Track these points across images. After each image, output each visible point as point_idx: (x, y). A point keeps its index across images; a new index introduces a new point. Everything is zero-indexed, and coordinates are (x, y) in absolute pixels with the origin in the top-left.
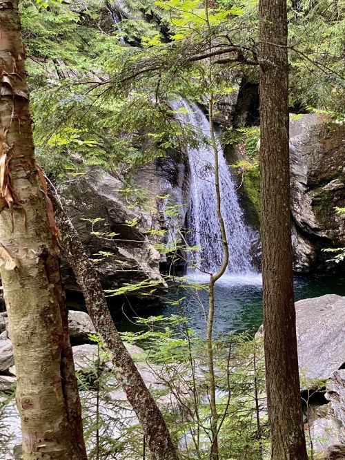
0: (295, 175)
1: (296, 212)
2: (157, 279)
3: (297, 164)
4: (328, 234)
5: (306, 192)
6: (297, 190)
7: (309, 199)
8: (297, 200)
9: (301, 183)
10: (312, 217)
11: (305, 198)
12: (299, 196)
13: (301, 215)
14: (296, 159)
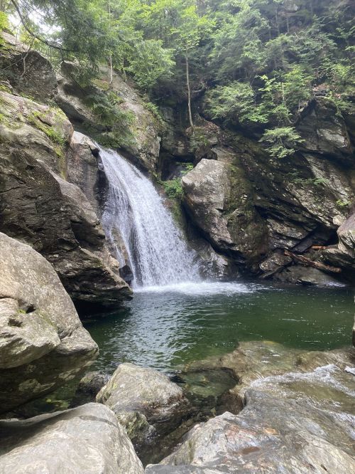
0: (212, 204)
1: (214, 233)
2: (122, 283)
3: (215, 194)
4: (239, 248)
5: (222, 216)
6: (214, 215)
7: (225, 221)
8: (214, 225)
9: (218, 209)
10: (228, 235)
11: (221, 221)
12: (216, 220)
13: (218, 235)
14: (213, 190)
